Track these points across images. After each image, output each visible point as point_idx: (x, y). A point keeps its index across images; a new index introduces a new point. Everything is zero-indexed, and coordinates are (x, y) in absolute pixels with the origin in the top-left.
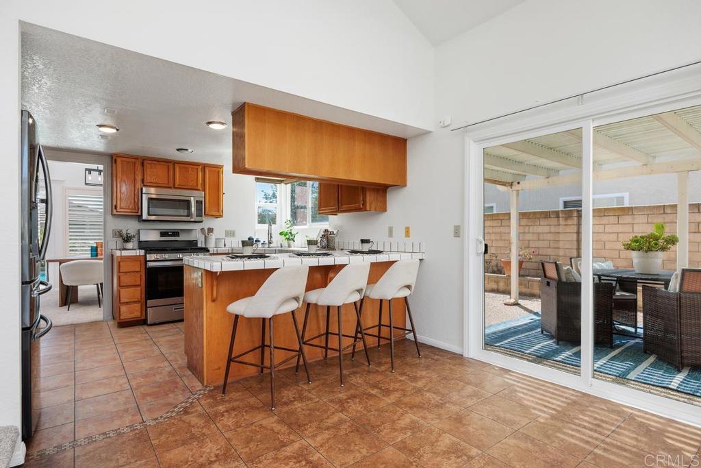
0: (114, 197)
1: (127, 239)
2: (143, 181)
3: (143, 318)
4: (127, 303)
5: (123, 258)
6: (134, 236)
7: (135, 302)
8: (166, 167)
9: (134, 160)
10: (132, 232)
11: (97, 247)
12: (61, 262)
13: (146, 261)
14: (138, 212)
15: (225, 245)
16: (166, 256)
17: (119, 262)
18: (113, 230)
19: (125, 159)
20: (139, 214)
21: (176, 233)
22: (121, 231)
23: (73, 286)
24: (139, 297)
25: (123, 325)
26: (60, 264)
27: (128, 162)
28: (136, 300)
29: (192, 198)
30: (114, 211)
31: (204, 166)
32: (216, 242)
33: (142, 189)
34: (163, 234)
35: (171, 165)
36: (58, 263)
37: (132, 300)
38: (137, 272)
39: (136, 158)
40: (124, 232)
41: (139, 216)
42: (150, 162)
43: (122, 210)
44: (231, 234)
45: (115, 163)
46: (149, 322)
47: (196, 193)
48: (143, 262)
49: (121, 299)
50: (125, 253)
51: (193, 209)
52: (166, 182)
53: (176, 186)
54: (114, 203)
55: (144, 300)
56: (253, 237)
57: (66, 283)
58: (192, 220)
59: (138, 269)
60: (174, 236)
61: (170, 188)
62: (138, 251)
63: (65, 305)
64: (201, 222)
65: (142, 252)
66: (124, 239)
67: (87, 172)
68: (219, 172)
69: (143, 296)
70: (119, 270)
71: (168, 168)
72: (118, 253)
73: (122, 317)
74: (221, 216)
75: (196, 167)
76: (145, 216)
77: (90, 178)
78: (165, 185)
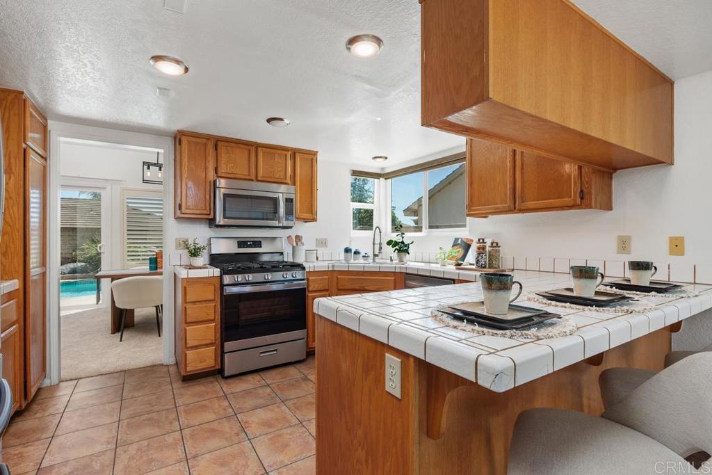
0: (179, 193)
1: (195, 253)
2: (216, 170)
3: (218, 367)
4: (196, 347)
5: (190, 281)
6: (204, 248)
7: (207, 345)
8: (247, 152)
9: (204, 141)
10: (201, 242)
11: (156, 258)
12: (114, 278)
13: (222, 286)
14: (210, 214)
15: (317, 259)
16: (250, 277)
17: (185, 288)
18: (176, 239)
19: (192, 139)
20: (211, 217)
21: (257, 243)
22: (187, 241)
23: (126, 310)
24: (214, 339)
25: (190, 378)
26: (112, 280)
27: (197, 143)
28: (208, 342)
29: (281, 195)
30: (178, 212)
31: (294, 152)
32: (306, 254)
33: (215, 182)
34: (242, 244)
35: (253, 150)
36: (110, 279)
37: (204, 343)
38: (210, 301)
39: (208, 137)
40: (191, 242)
41: (211, 219)
42: (226, 144)
43: (188, 211)
44: (322, 243)
45: (180, 144)
46: (226, 374)
47: (283, 188)
48: (218, 286)
49: (188, 341)
50: (194, 274)
51: (282, 210)
52: (247, 174)
53: (259, 179)
54: (178, 202)
55: (219, 342)
56: (351, 247)
57: (119, 305)
58: (281, 225)
59: (212, 297)
60: (255, 247)
61: (252, 180)
62: (211, 270)
63: (118, 331)
64: (291, 227)
65: (217, 272)
66: (190, 252)
67: (146, 167)
68: (312, 159)
69: (218, 335)
70: (185, 299)
71: (249, 154)
72: (183, 274)
73: (188, 369)
74: (314, 220)
75: (285, 152)
76: (220, 220)
77: (149, 174)
78: (245, 177)
